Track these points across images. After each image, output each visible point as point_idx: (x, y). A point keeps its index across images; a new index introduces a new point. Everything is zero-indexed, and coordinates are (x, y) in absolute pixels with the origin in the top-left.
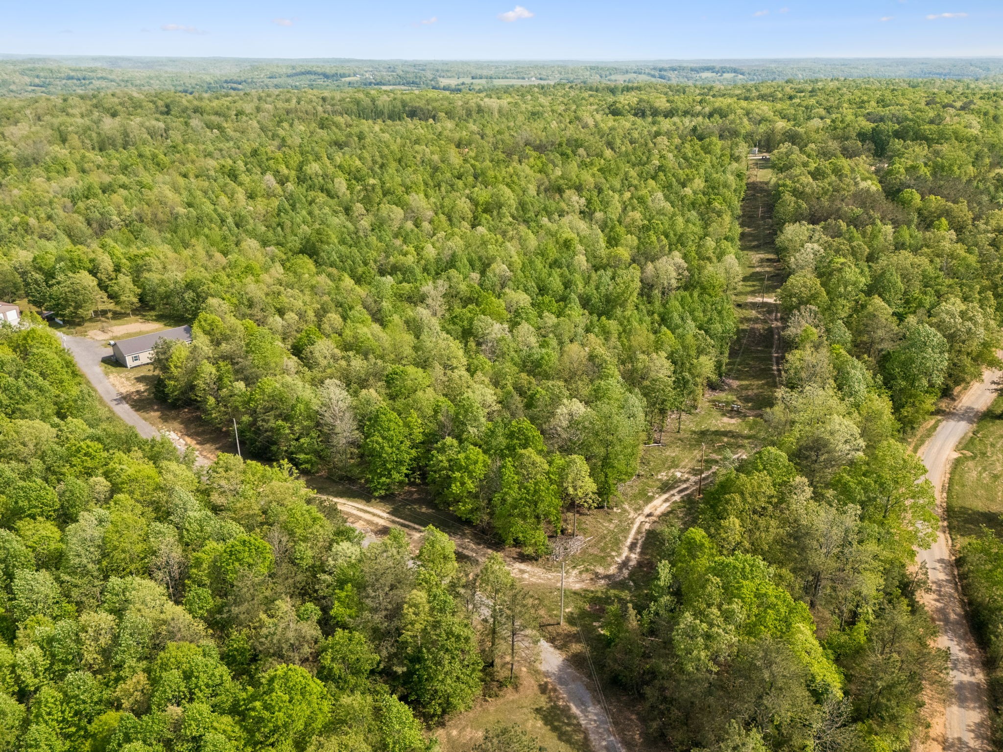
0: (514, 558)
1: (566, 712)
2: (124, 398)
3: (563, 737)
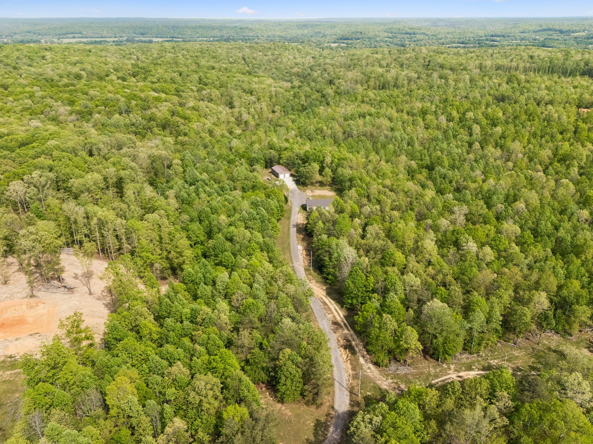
0: (372, 361)
1: (327, 427)
2: (297, 225)
3: (316, 434)
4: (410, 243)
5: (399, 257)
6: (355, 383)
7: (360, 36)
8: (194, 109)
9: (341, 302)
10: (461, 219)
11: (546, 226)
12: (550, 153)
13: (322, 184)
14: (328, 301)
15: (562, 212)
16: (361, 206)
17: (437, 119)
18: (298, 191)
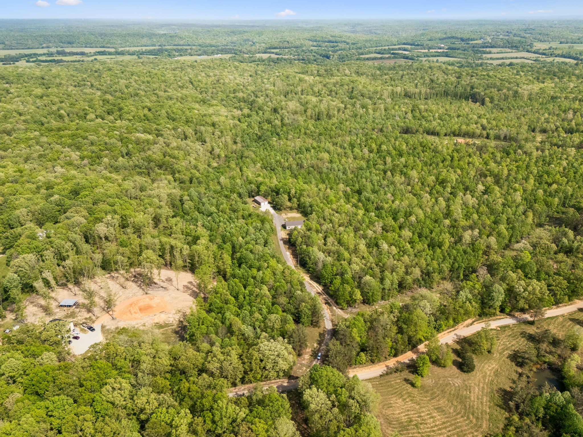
0: (339, 308)
1: (324, 335)
2: (282, 239)
3: (320, 337)
4: (352, 247)
5: (346, 255)
6: (333, 317)
7: (287, 46)
8: (178, 148)
9: (319, 283)
10: (379, 230)
11: (426, 231)
12: (433, 178)
13: (291, 209)
14: (312, 282)
15: (436, 221)
16: (321, 225)
17: (361, 151)
18: (276, 215)
